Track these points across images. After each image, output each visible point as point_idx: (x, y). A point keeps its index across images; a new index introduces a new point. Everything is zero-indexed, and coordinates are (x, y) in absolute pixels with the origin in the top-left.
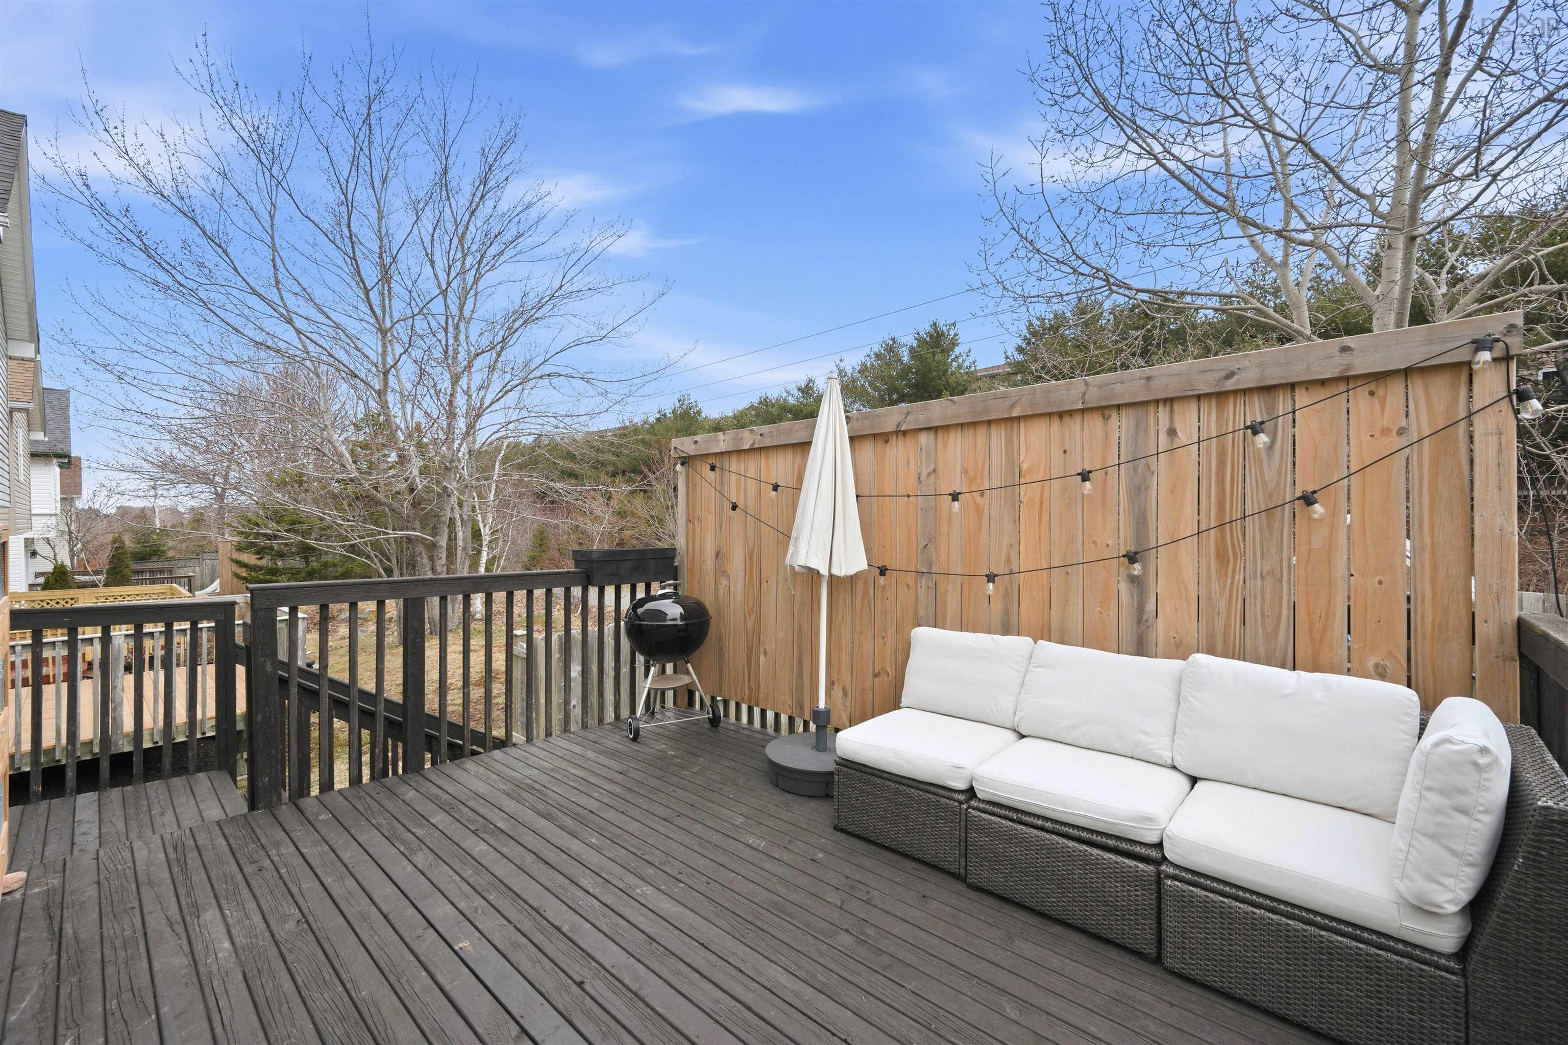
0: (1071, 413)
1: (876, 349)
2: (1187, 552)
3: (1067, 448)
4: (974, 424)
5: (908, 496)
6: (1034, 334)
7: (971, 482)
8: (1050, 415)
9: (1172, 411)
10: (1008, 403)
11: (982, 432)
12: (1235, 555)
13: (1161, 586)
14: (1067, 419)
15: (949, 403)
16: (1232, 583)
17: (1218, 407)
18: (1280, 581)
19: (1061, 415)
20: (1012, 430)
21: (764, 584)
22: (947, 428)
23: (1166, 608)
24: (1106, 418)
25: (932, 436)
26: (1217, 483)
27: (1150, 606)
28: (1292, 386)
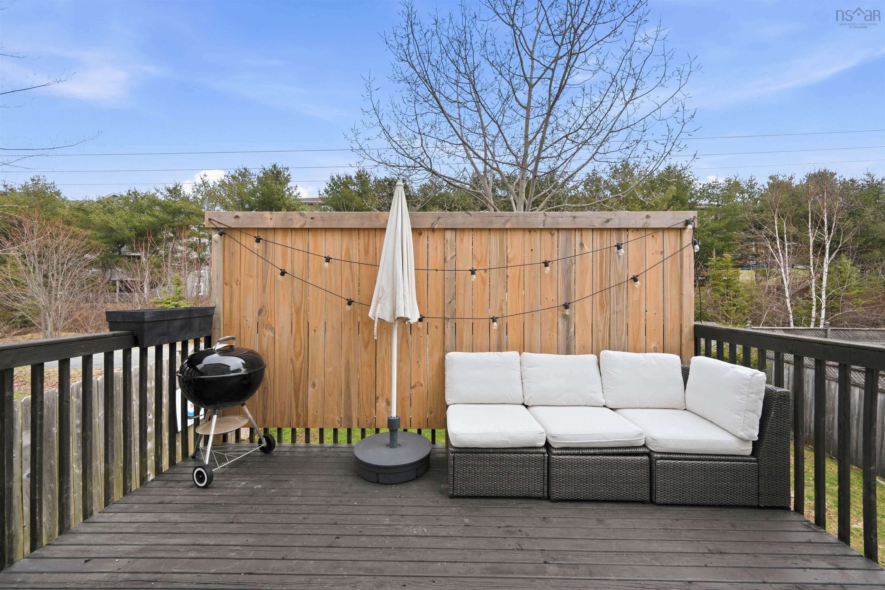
0: (535, 230)
1: (232, 173)
2: (588, 302)
3: (533, 248)
4: (481, 230)
5: (437, 270)
6: (335, 184)
7: (479, 263)
8: (524, 229)
9: (581, 235)
10: (503, 220)
11: (485, 234)
12: (607, 303)
13: (577, 319)
14: (533, 233)
15: (468, 215)
16: (605, 317)
17: (600, 235)
18: (623, 315)
19: (530, 230)
20: (503, 234)
21: (311, 332)
22: (463, 230)
23: (579, 330)
24: (552, 235)
25: (454, 233)
26: (600, 270)
27: (572, 330)
28: (627, 229)
